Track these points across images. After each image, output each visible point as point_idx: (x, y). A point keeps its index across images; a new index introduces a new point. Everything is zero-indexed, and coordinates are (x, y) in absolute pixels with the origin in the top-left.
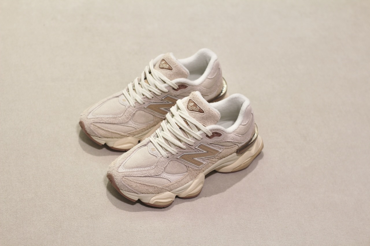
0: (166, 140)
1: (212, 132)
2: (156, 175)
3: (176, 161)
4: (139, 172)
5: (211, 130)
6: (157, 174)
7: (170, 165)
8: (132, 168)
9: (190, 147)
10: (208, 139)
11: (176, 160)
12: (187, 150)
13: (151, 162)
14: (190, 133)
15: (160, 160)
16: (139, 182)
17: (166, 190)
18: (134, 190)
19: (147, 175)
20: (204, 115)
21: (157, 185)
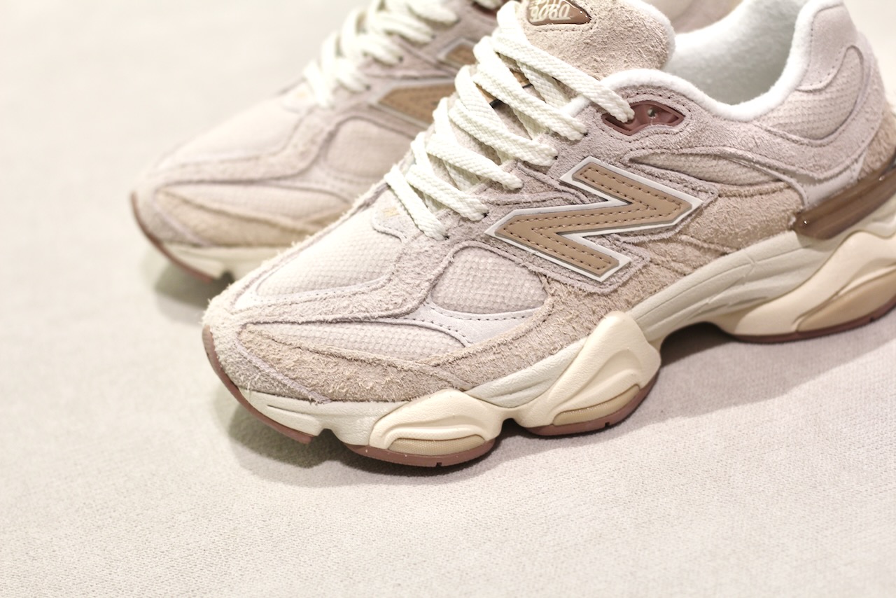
0: (439, 162)
1: (632, 100)
2: (390, 313)
3: (487, 253)
4: (317, 305)
5: (623, 90)
6: (397, 311)
7: (458, 270)
8: (290, 290)
9: (538, 180)
10: (616, 134)
11: (484, 246)
12: (525, 196)
13: (374, 262)
14: (535, 115)
15: (412, 248)
16: (312, 347)
17: (441, 384)
18: (289, 383)
19: (350, 316)
20: (591, 31)
21: (393, 359)
